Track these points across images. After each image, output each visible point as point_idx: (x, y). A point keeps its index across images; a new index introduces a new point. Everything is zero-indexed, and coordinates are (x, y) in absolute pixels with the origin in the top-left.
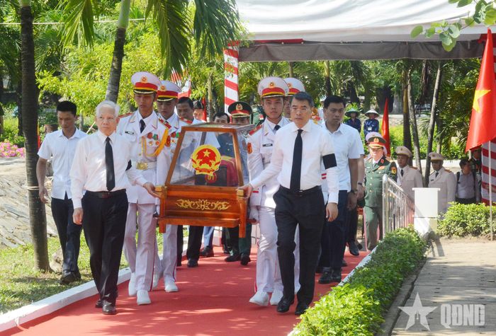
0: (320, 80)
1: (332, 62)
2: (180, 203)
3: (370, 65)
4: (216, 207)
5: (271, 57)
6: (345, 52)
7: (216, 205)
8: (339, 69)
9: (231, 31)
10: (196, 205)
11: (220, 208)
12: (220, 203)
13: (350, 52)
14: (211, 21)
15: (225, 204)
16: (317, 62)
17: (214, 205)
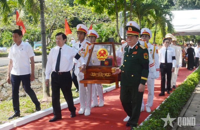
0: (188, 39)
1: (190, 36)
2: (91, 74)
3: (196, 36)
4: (106, 75)
5: (179, 35)
6: (192, 34)
7: (106, 74)
8: (191, 37)
9: (173, 31)
10: (98, 75)
11: (107, 76)
12: (107, 74)
13: (193, 34)
14: (170, 30)
15: (109, 74)
16: (187, 36)
17: (105, 75)
